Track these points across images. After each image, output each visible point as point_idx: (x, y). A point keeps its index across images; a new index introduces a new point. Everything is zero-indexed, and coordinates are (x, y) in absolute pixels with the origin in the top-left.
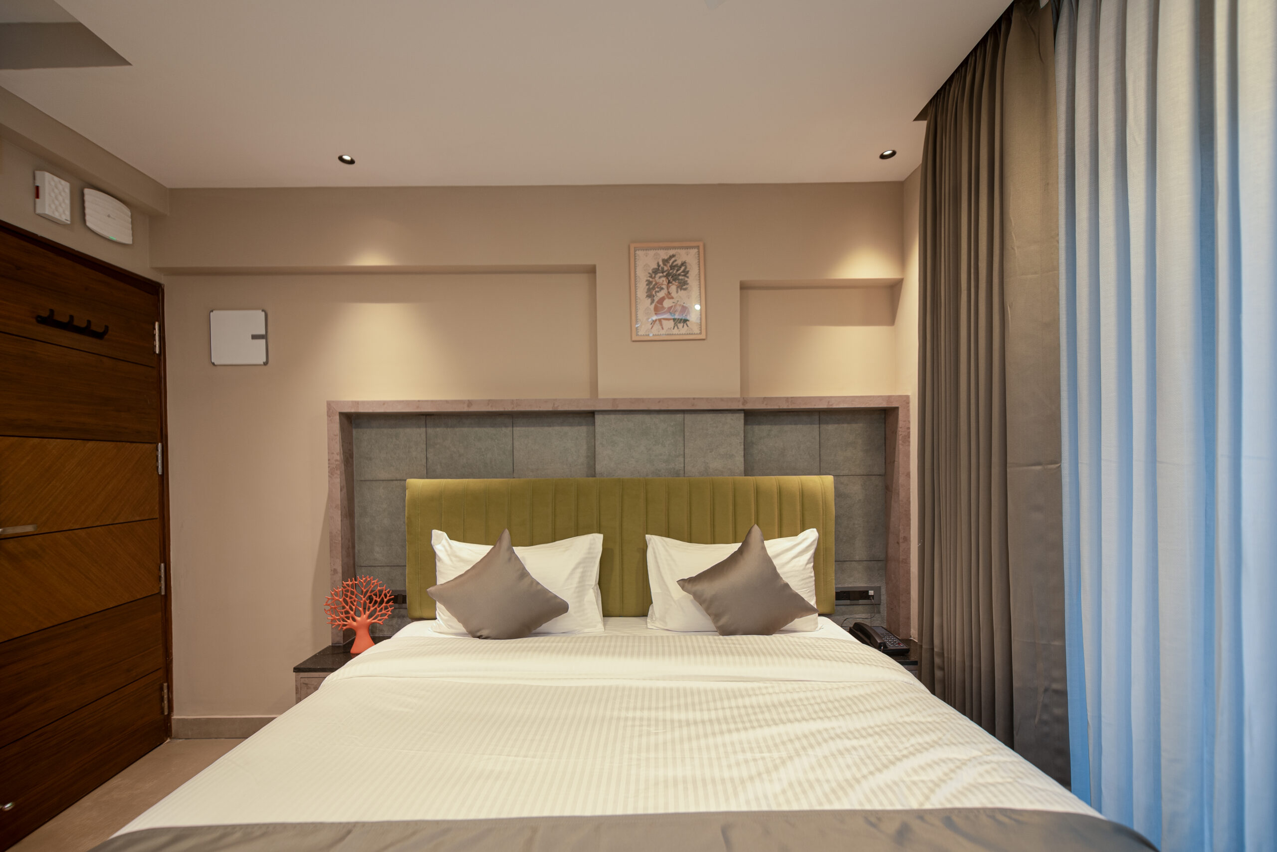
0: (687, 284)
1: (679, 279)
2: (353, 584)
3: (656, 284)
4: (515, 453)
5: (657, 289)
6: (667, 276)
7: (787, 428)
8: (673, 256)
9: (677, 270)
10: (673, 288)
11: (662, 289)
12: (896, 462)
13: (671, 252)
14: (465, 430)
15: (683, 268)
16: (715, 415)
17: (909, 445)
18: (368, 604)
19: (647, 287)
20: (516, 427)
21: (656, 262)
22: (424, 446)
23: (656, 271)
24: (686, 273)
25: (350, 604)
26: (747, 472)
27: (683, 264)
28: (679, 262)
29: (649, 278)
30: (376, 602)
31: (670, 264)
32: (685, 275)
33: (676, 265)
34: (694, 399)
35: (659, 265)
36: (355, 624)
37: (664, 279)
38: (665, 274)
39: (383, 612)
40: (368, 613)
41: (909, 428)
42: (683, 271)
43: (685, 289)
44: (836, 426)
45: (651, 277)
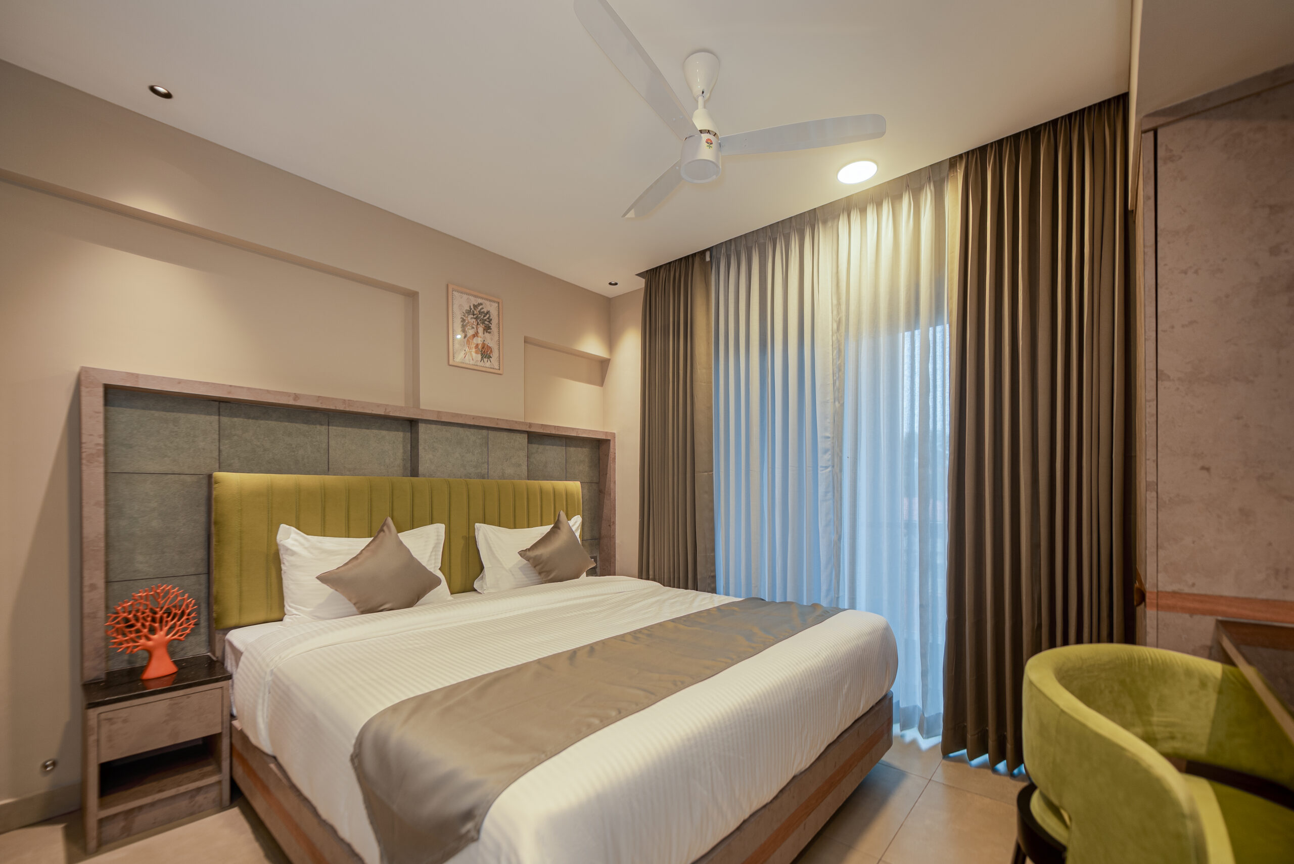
0: (491, 329)
1: (485, 323)
2: (146, 595)
3: (468, 322)
4: (330, 451)
5: (469, 327)
6: (476, 318)
7: (548, 447)
8: (481, 304)
9: (484, 317)
10: (481, 330)
11: (473, 328)
12: (608, 475)
13: (480, 301)
14: (272, 424)
15: (488, 316)
16: (509, 433)
17: (615, 464)
18: (165, 620)
19: (462, 323)
20: (333, 426)
21: (469, 305)
22: (216, 437)
23: (469, 312)
24: (490, 321)
25: (141, 621)
26: (529, 478)
27: (488, 312)
28: (485, 310)
29: (463, 317)
30: (175, 615)
31: (479, 310)
32: (489, 322)
33: (483, 312)
34: (498, 419)
35: (471, 309)
36: (150, 643)
37: (474, 320)
38: (475, 316)
39: (185, 626)
40: (166, 629)
41: (615, 453)
42: (488, 318)
43: (490, 333)
44: (575, 448)
45: (464, 316)
